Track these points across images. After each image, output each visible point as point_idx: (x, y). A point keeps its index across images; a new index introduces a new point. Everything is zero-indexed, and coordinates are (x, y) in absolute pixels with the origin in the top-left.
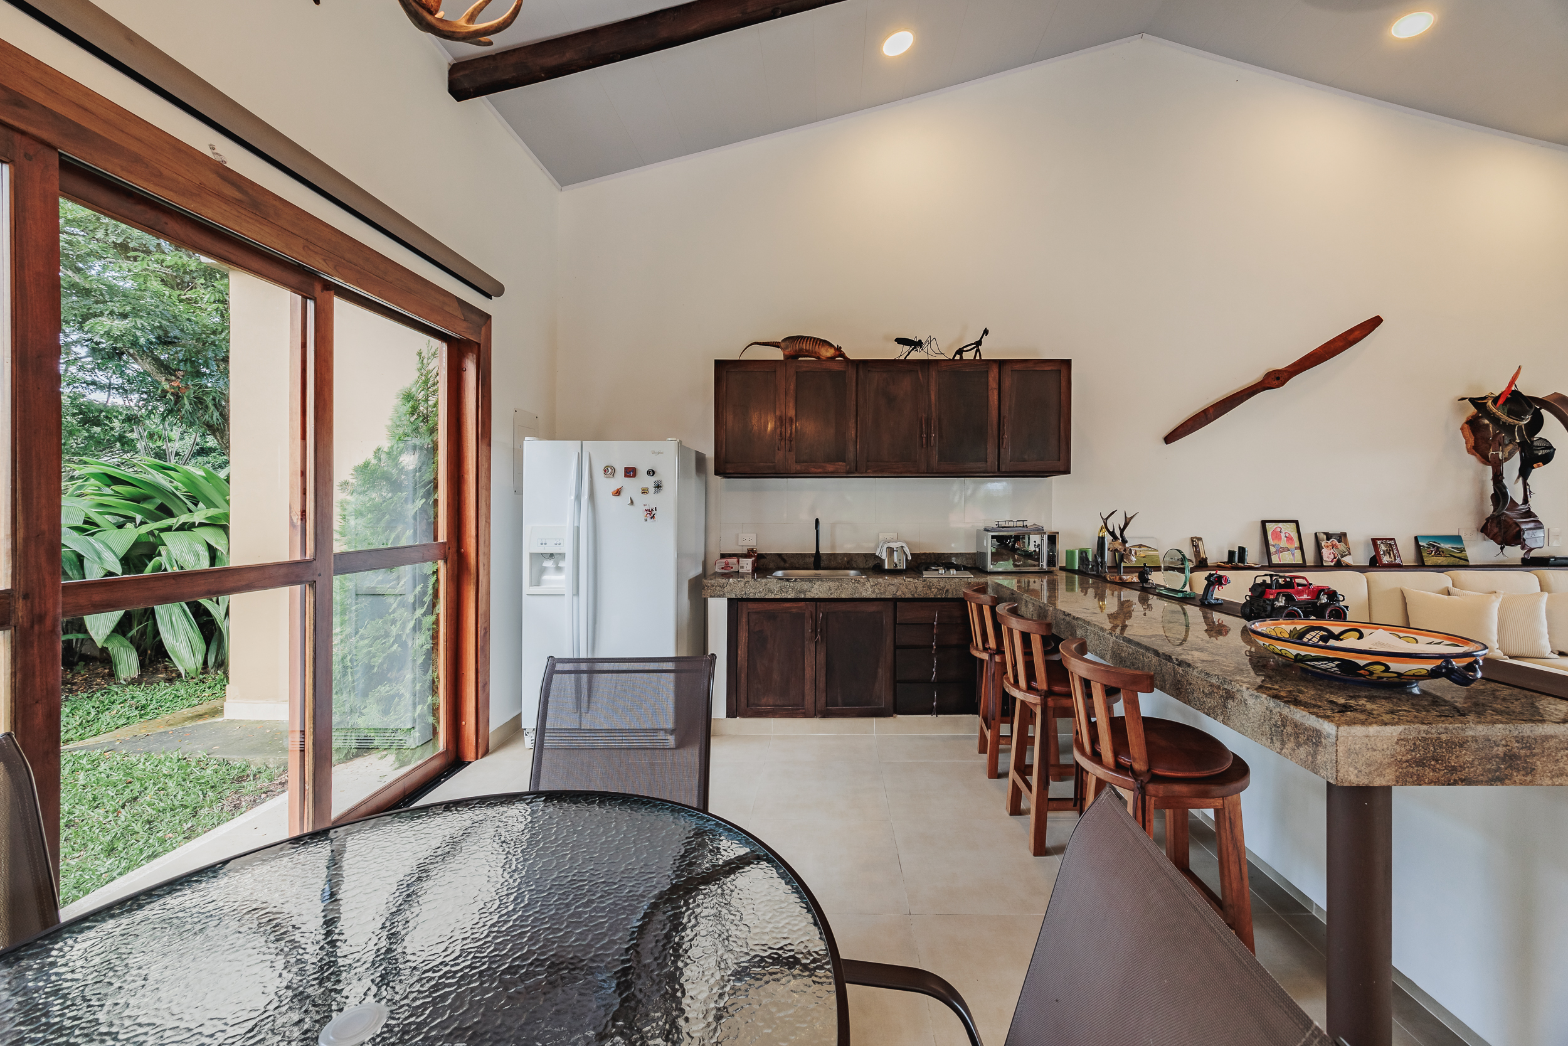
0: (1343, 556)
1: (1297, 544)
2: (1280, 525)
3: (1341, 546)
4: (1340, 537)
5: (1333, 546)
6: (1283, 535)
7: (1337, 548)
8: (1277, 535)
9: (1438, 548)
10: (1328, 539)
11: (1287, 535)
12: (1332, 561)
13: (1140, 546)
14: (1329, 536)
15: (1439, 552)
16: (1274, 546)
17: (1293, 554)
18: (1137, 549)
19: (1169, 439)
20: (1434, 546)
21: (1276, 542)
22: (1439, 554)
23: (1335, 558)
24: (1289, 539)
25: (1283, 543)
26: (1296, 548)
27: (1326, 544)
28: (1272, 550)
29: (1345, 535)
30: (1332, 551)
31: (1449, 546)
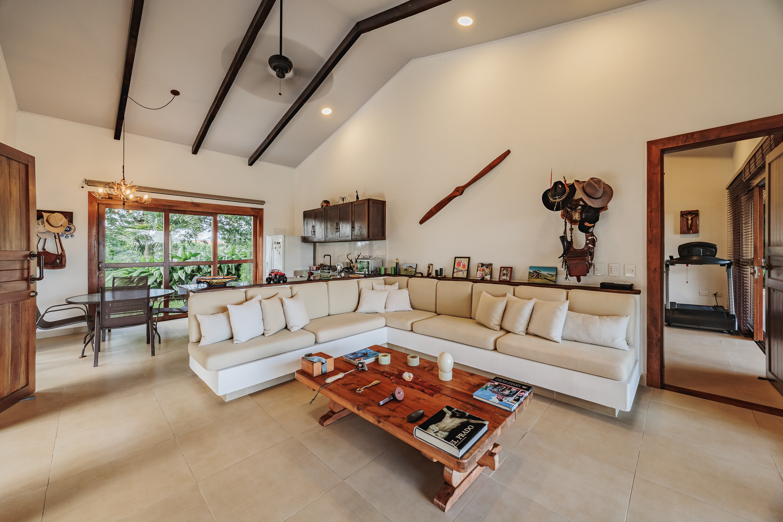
0: (486, 275)
1: (466, 269)
2: (462, 259)
3: (487, 271)
4: (488, 266)
5: (483, 270)
6: (462, 264)
7: (485, 271)
8: (459, 264)
9: (539, 273)
10: (482, 267)
11: (464, 264)
12: (480, 278)
13: (410, 267)
14: (483, 265)
15: (538, 276)
16: (456, 269)
17: (463, 273)
18: (409, 268)
19: (422, 222)
20: (537, 272)
21: (458, 267)
22: (538, 277)
23: (482, 276)
24: (464, 266)
25: (461, 268)
26: (465, 270)
27: (480, 269)
28: (455, 270)
29: (491, 265)
30: (482, 272)
31: (547, 273)
